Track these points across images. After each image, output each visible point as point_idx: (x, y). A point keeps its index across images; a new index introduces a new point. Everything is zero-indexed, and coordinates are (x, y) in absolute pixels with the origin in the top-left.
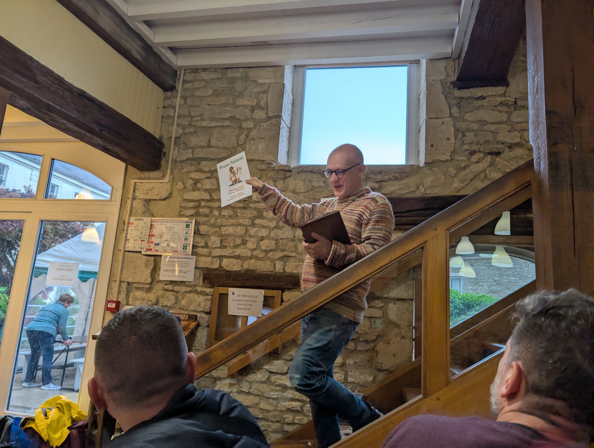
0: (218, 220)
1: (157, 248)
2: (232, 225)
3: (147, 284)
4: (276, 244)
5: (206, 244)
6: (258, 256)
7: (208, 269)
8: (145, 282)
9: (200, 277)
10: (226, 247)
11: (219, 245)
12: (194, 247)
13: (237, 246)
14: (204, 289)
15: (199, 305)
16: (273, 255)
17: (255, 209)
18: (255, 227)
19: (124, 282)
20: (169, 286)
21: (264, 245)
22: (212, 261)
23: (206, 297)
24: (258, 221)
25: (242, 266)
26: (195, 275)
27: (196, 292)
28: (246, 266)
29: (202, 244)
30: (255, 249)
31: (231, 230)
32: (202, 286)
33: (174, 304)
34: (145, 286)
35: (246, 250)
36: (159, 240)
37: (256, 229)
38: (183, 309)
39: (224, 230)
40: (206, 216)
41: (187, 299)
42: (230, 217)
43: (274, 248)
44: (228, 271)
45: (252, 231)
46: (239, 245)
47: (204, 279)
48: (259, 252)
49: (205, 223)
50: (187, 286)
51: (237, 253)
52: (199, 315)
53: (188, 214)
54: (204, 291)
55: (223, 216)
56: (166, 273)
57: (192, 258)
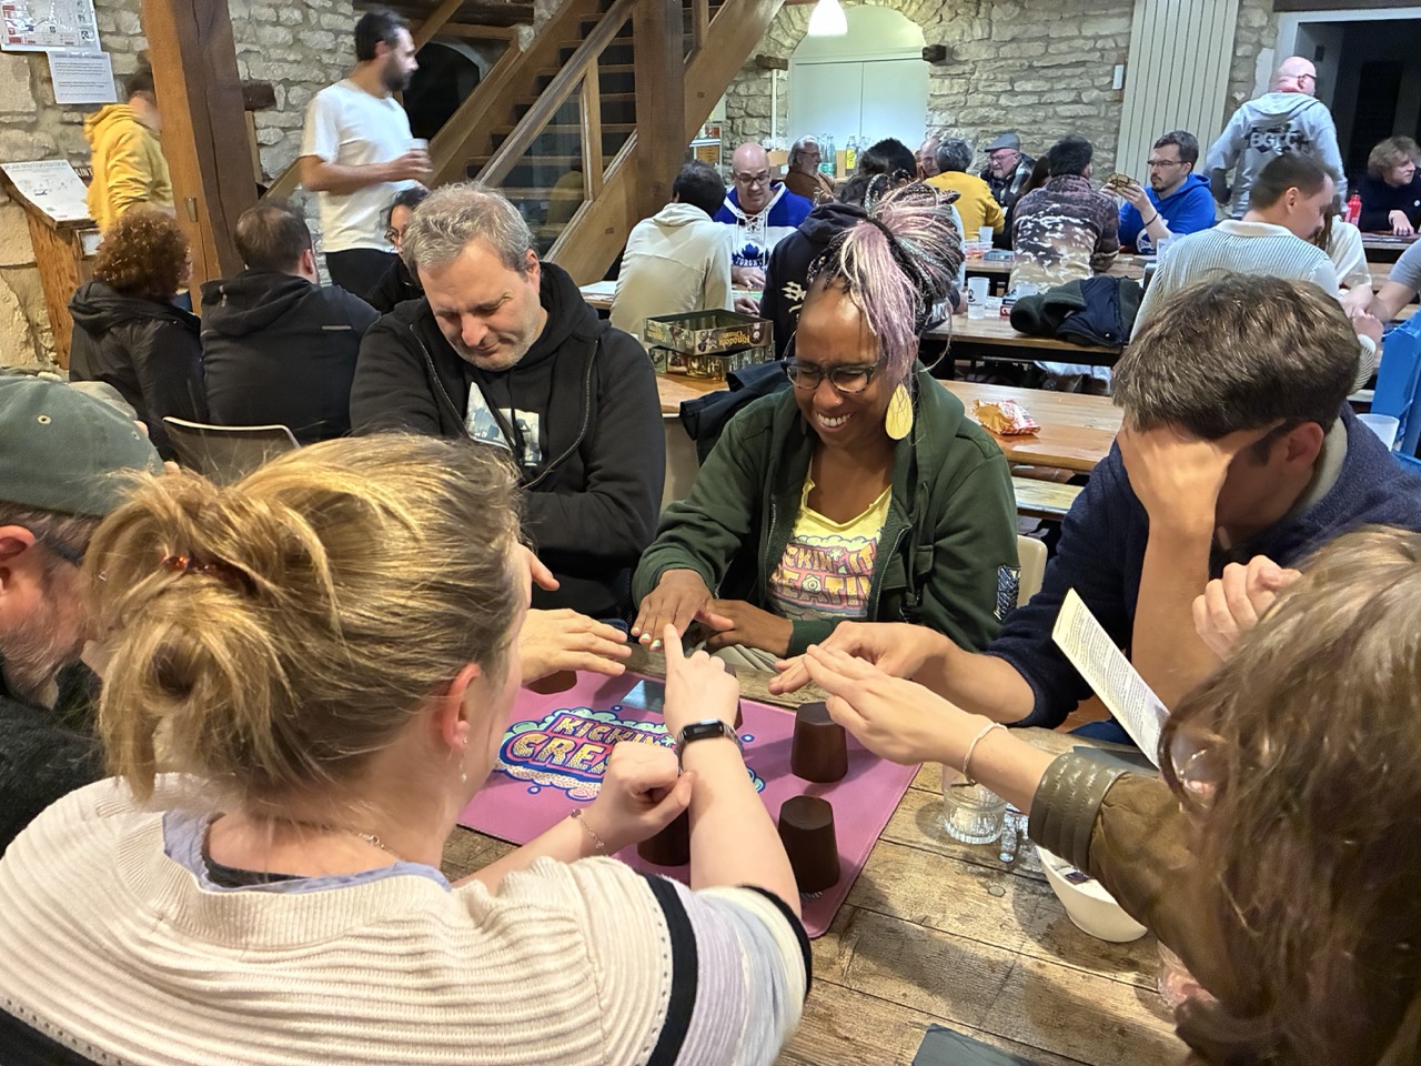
1: (30, 36)
3: (29, 114)
5: (117, 27)
8: (26, 110)
12: (101, 33)
20: (74, 114)
26: (115, 88)
29: (113, 29)
34: (26, 118)
56: (65, 90)
57: (104, 58)
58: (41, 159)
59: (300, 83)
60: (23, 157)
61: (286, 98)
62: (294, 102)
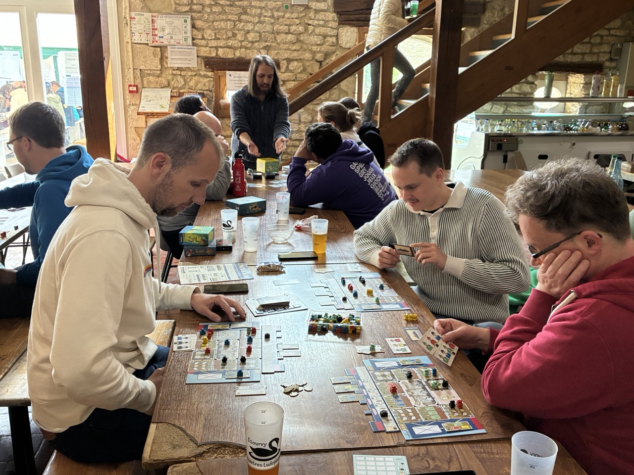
0: (211, 16)
1: (161, 40)
2: (222, 20)
3: (157, 70)
4: (260, 36)
5: (203, 36)
6: (247, 46)
7: (207, 57)
9: (201, 63)
10: (219, 39)
11: (214, 38)
12: (193, 39)
13: (229, 38)
14: (206, 73)
15: (204, 85)
16: (258, 45)
17: (240, 7)
18: (241, 22)
19: (136, 69)
20: (177, 71)
21: (251, 37)
22: (210, 50)
23: (209, 79)
24: (243, 17)
25: (234, 54)
26: (197, 62)
27: (200, 75)
28: (238, 54)
29: (200, 37)
30: (243, 41)
31: (222, 24)
32: (205, 71)
33: (184, 85)
34: (156, 72)
35: (236, 41)
36: (162, 33)
37: (242, 24)
38: (191, 89)
39: (217, 24)
40: (200, 12)
41: (194, 81)
42: (220, 13)
43: (258, 39)
44: (223, 58)
45: (240, 25)
46: (230, 37)
47: (205, 65)
48: (247, 43)
49: (199, 19)
50: (192, 71)
51: (230, 44)
52: (205, 92)
53: (183, 10)
54: (206, 75)
55: (214, 12)
56: (173, 61)
57: (194, 49)
58: (161, 88)
59: (296, 60)
60: (153, 87)
61: (288, 67)
62: (292, 69)
